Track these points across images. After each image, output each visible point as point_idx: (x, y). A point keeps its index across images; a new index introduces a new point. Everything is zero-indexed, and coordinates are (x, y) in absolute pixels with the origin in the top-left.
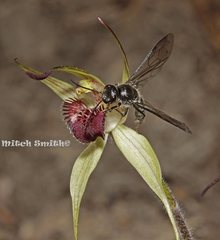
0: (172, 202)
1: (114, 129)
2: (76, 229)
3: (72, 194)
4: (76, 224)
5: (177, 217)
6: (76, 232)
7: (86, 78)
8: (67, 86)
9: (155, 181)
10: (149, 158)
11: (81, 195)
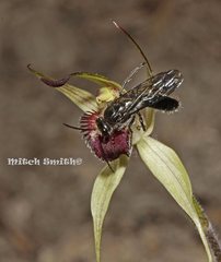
0: (204, 221)
1: (139, 142)
2: (98, 253)
3: (93, 214)
4: (98, 246)
5: (210, 238)
6: (98, 255)
7: (108, 85)
8: (86, 94)
9: (185, 198)
10: (178, 173)
11: (103, 214)
